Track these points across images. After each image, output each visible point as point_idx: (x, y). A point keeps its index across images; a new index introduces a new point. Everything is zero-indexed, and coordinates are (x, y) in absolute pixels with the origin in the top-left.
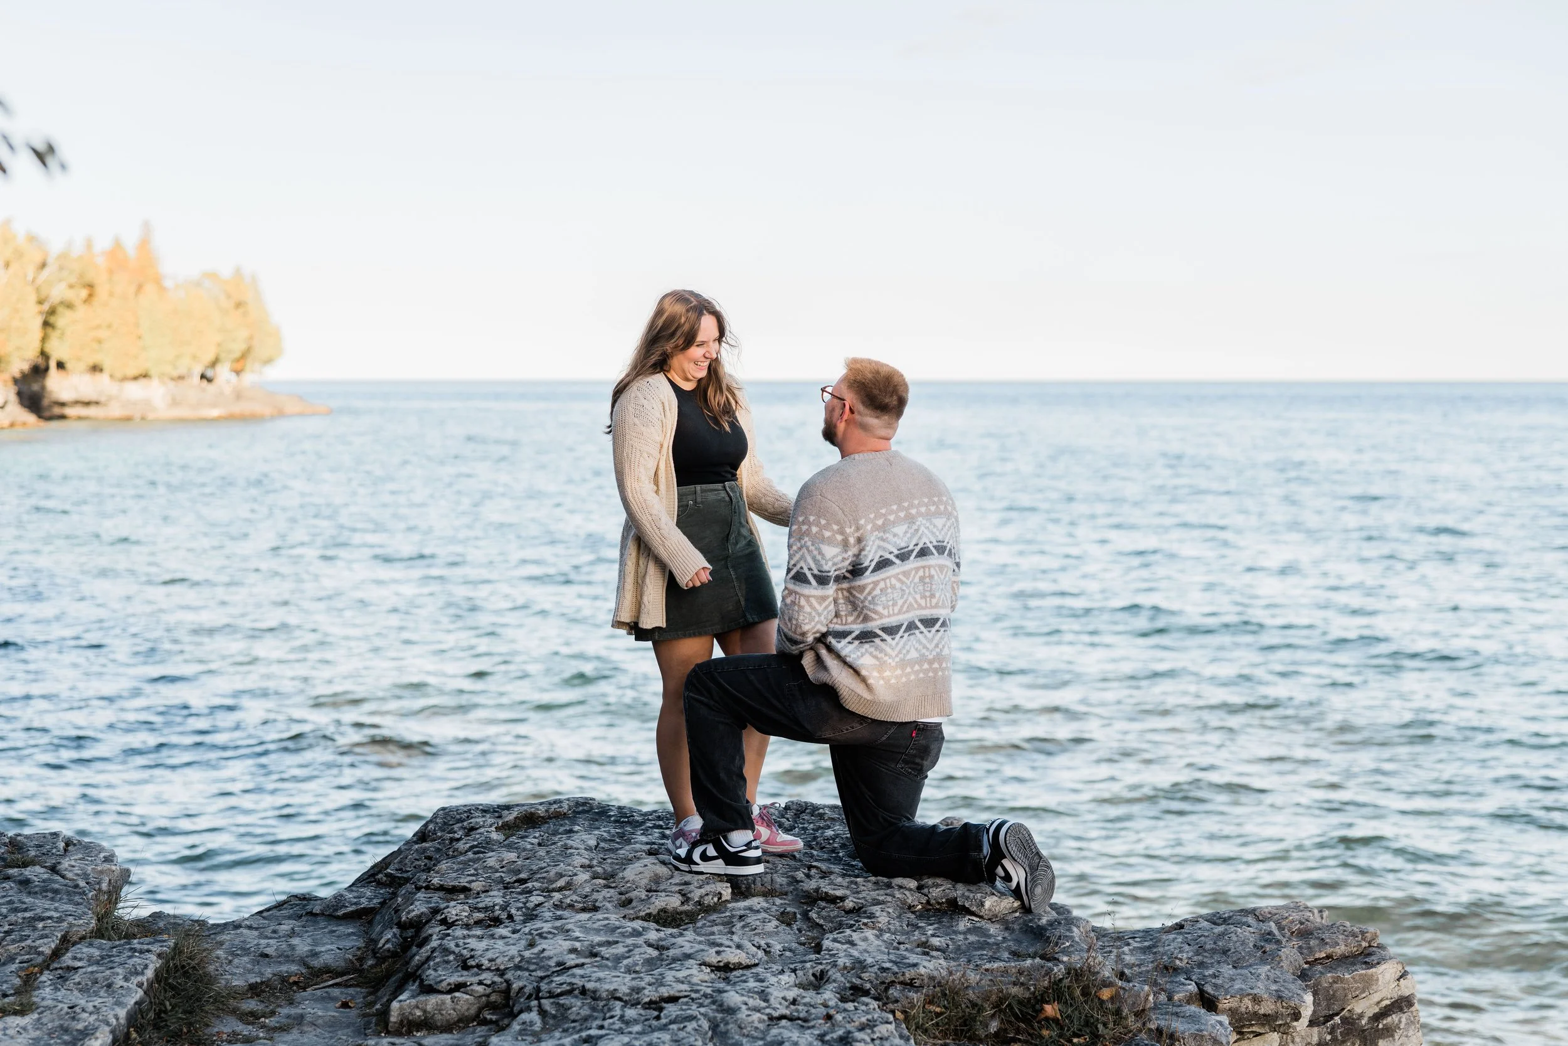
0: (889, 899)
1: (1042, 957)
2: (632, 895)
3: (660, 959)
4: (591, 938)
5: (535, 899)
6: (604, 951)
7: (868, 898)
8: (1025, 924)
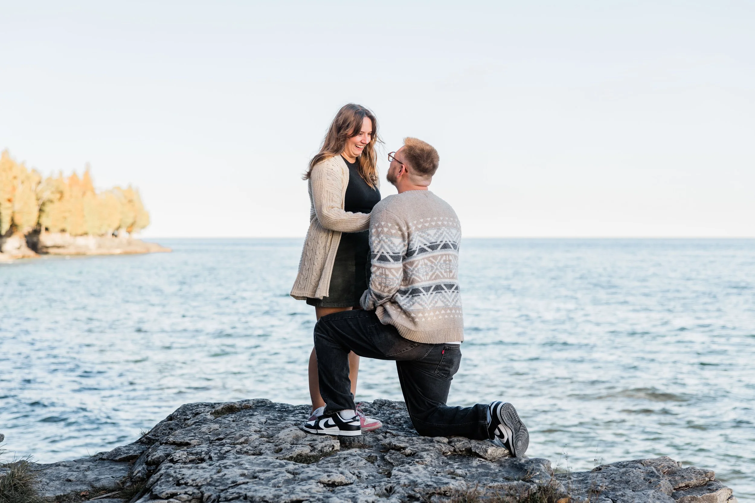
0: (432, 448)
1: (523, 480)
2: (282, 446)
3: (294, 480)
4: (254, 468)
5: (226, 448)
6: (261, 475)
7: (419, 448)
8: (512, 463)
